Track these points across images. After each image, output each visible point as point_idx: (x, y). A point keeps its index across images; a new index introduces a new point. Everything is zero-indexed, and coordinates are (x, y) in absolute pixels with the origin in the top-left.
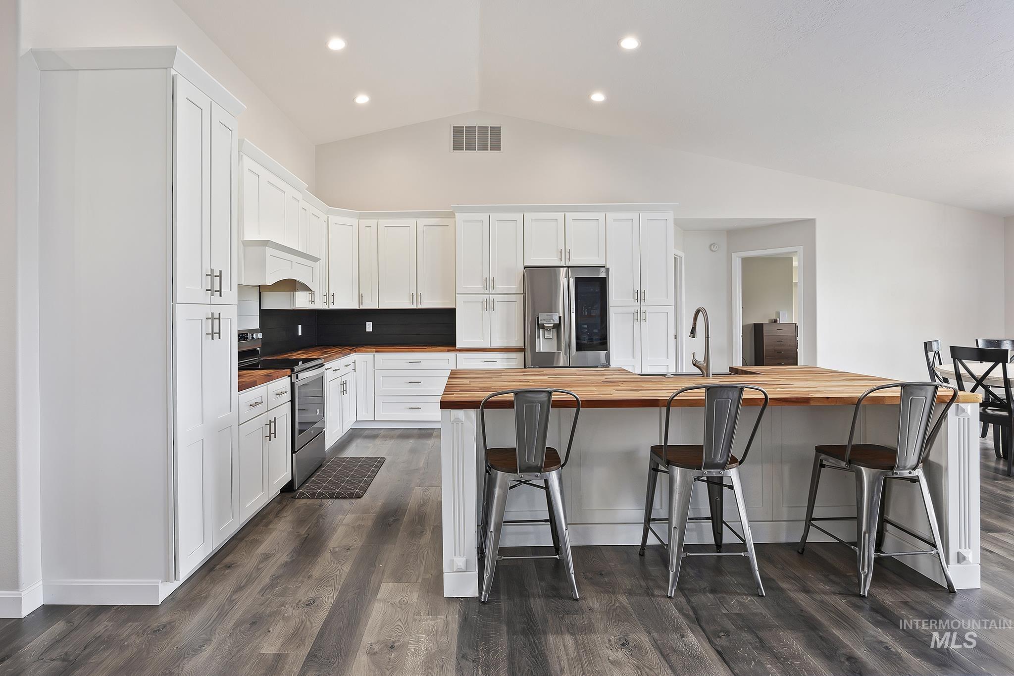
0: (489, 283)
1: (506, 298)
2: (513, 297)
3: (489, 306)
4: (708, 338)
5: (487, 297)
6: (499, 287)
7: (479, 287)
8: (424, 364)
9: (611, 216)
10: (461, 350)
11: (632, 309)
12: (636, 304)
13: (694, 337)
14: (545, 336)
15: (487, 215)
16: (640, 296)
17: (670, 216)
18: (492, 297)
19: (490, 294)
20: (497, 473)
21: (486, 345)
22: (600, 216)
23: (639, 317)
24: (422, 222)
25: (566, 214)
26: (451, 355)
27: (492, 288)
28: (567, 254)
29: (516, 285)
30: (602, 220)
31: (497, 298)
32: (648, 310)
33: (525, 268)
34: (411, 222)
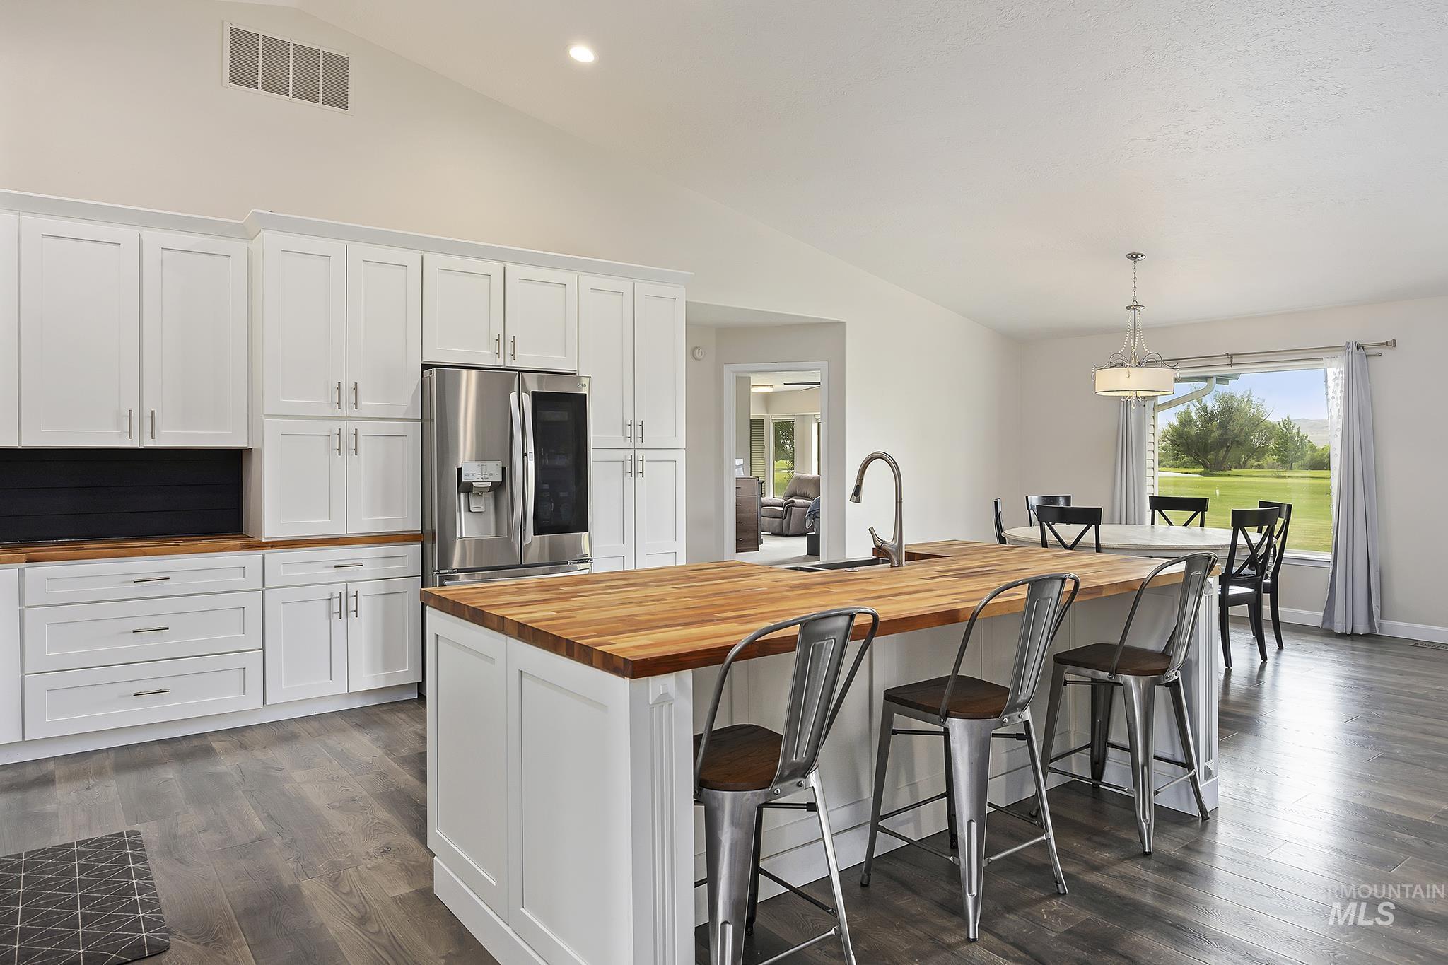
0: (346, 396)
1: (384, 428)
2: (398, 428)
3: (345, 444)
4: (901, 502)
5: (341, 424)
6: (369, 405)
7: (322, 402)
8: (174, 585)
9: (588, 281)
10: (273, 545)
11: (622, 455)
12: (628, 444)
13: (858, 501)
14: (472, 506)
15: (342, 244)
16: (634, 431)
17: (680, 294)
18: (352, 425)
19: (347, 418)
20: (723, 795)
21: (336, 529)
22: (569, 277)
23: (633, 468)
24: (156, 238)
25: (509, 266)
26: (251, 558)
27: (351, 406)
28: (509, 345)
29: (407, 401)
30: (572, 288)
31: (365, 428)
32: (648, 455)
33: (425, 367)
34: (127, 234)
